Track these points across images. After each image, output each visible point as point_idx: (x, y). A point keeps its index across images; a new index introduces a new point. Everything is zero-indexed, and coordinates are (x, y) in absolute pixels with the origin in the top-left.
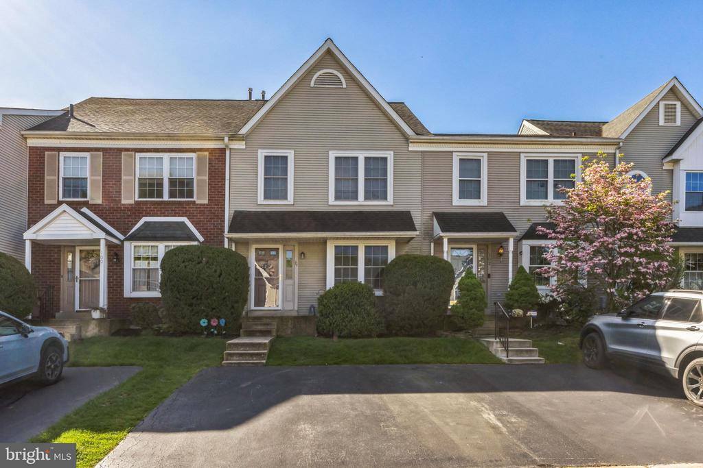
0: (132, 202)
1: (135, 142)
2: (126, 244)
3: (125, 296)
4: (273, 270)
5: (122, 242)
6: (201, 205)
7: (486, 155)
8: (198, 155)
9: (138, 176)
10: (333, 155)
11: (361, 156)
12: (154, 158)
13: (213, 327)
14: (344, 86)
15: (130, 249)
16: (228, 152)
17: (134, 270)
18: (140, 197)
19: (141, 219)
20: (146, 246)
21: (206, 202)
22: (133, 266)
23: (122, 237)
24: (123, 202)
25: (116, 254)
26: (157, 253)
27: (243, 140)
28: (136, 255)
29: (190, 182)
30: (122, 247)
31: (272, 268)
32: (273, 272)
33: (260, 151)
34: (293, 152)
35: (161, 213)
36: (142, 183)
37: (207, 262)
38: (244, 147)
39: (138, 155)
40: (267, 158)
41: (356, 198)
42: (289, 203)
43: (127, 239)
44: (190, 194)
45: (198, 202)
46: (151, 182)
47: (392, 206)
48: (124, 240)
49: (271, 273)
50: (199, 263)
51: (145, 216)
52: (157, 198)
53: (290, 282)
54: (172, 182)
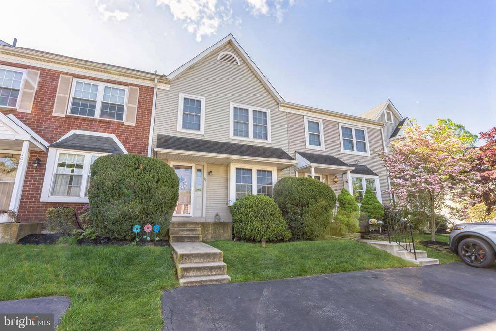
0: (64, 116)
1: (74, 69)
2: (52, 151)
3: (41, 200)
4: (186, 183)
5: (47, 149)
6: (128, 126)
7: (321, 120)
8: (130, 88)
9: (72, 95)
10: (232, 105)
11: (251, 109)
12: (90, 84)
13: (146, 233)
14: (239, 64)
15: (55, 156)
16: (155, 90)
17: (56, 175)
18: (72, 112)
19: (70, 131)
20: (72, 154)
21: (134, 124)
22: (55, 172)
23: (47, 144)
24: (54, 114)
25: (38, 160)
26: (83, 161)
27: (168, 84)
28: (61, 162)
29: (121, 108)
30: (45, 153)
31: (186, 182)
32: (186, 185)
33: (180, 94)
34: (205, 98)
35: (90, 128)
36: (76, 102)
37: (145, 169)
38: (168, 89)
39: (75, 80)
40: (186, 100)
41: (248, 136)
42: (202, 133)
43: (52, 146)
44: (120, 117)
45: (126, 123)
46: (84, 102)
47: (271, 144)
48: (49, 147)
49: (185, 186)
50: (136, 169)
51: (75, 129)
52: (88, 116)
53: (200, 194)
54: (105, 106)
